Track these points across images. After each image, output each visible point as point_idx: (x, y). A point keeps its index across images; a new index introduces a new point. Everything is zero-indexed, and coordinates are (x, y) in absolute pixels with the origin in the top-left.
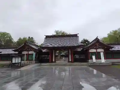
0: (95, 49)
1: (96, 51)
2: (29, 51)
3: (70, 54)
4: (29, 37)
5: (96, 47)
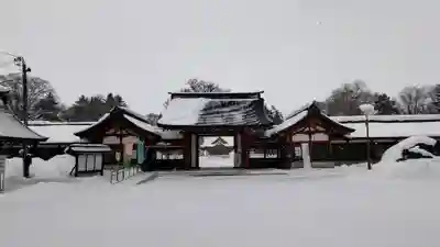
0: (306, 133)
1: (310, 138)
4: (110, 95)
5: (310, 129)
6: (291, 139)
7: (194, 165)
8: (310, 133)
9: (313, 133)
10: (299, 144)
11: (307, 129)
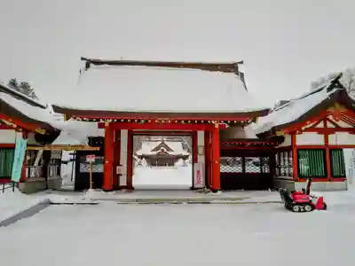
0: (320, 131)
1: (326, 140)
3: (201, 151)
5: (325, 124)
6: (293, 140)
7: (123, 182)
8: (326, 132)
9: (332, 131)
11: (321, 125)
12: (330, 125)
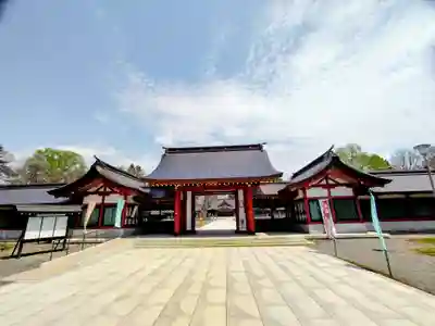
0: (324, 186)
1: (330, 193)
2: (108, 194)
3: (241, 204)
5: (327, 181)
6: (305, 193)
8: (328, 187)
9: (333, 186)
10: (315, 200)
11: (324, 182)
12: (331, 182)
